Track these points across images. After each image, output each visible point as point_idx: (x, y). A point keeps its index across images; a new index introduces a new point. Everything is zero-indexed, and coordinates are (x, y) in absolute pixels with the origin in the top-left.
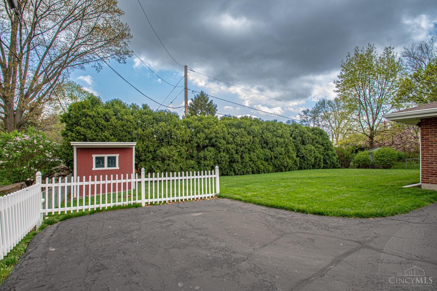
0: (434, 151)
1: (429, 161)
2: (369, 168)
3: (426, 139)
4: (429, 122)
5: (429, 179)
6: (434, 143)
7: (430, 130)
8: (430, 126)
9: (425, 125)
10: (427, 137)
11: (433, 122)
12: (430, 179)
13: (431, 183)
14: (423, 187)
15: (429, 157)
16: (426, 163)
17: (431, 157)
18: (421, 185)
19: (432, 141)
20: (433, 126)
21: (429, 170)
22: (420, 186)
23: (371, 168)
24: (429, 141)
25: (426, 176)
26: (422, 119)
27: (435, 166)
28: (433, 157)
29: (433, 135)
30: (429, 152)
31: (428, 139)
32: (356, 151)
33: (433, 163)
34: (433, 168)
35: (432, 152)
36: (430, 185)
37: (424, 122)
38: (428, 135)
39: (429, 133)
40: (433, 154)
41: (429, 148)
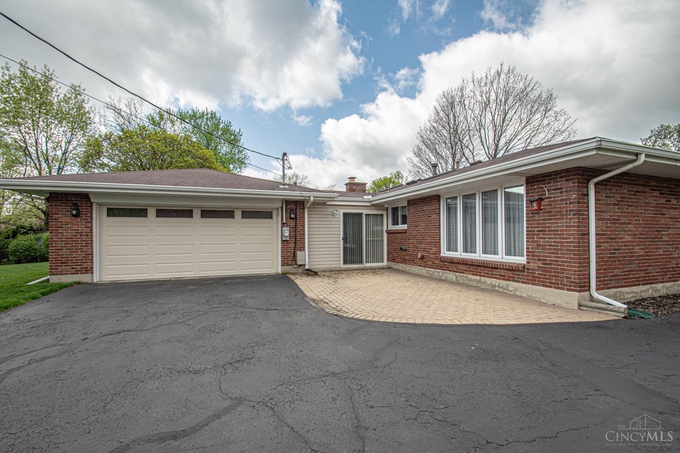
0: (64, 234)
1: (58, 247)
2: (37, 261)
3: (55, 219)
4: (59, 198)
5: (58, 269)
6: (64, 225)
7: (60, 207)
8: (61, 203)
9: (55, 200)
10: (57, 216)
11: (64, 198)
12: (60, 269)
13: (61, 274)
14: (51, 281)
15: (58, 241)
16: (55, 249)
17: (61, 241)
18: (49, 279)
19: (63, 222)
20: (64, 203)
21: (58, 258)
22: (48, 281)
23: (41, 261)
24: (59, 222)
25: (55, 266)
26: (51, 193)
27: (65, 252)
28: (64, 241)
29: (63, 214)
30: (58, 236)
31: (58, 219)
32: (15, 234)
33: (63, 249)
34: (63, 255)
35: (62, 235)
36: (59, 276)
37: (53, 198)
38: (58, 214)
39: (59, 211)
40: (63, 238)
41: (58, 230)
